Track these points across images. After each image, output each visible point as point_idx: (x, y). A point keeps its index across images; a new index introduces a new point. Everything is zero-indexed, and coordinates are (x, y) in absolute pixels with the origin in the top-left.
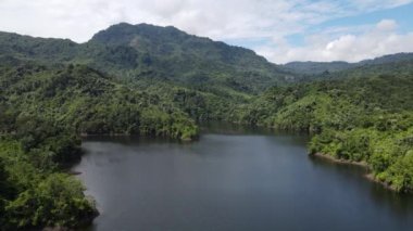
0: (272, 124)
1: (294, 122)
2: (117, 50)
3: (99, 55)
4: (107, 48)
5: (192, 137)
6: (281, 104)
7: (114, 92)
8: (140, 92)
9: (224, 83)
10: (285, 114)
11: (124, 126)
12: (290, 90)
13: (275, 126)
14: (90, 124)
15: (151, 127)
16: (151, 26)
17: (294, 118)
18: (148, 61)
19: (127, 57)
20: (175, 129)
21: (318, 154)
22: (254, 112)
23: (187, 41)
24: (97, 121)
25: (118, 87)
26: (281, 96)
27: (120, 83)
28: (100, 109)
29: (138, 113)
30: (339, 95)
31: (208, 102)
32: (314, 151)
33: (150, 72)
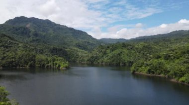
0: (102, 62)
1: (113, 61)
2: (19, 29)
3: (9, 31)
4: (13, 27)
5: (66, 67)
6: (105, 53)
7: (18, 47)
8: (33, 48)
9: (74, 46)
10: (108, 57)
11: (26, 62)
12: (108, 47)
13: (104, 63)
14: (4, 62)
15: (42, 63)
16: (37, 19)
17: (113, 59)
18: (36, 35)
19: (25, 32)
20: (56, 64)
21: (136, 72)
22: (92, 57)
23: (56, 27)
24: (9, 60)
25: (21, 45)
26: (104, 50)
27: (22, 43)
28: (10, 55)
29: (34, 56)
30: (131, 49)
31: (69, 53)
32: (134, 71)
33: (37, 40)
